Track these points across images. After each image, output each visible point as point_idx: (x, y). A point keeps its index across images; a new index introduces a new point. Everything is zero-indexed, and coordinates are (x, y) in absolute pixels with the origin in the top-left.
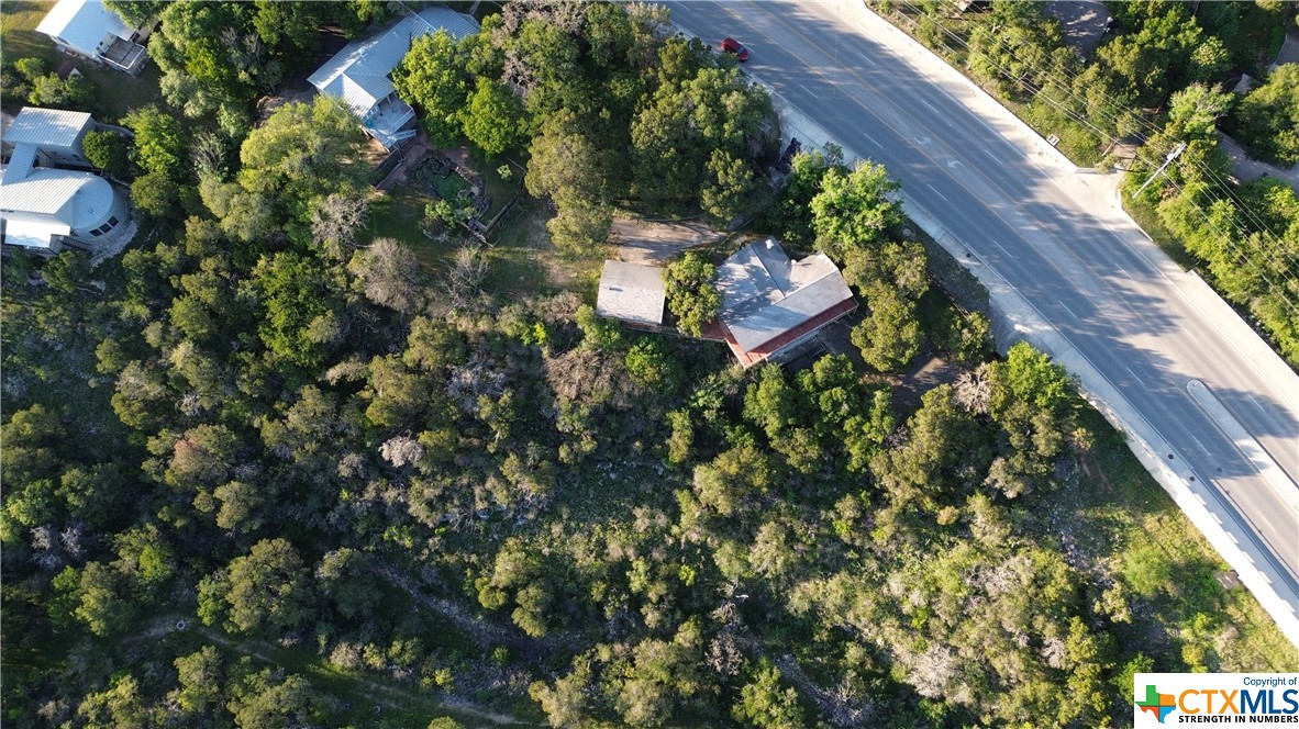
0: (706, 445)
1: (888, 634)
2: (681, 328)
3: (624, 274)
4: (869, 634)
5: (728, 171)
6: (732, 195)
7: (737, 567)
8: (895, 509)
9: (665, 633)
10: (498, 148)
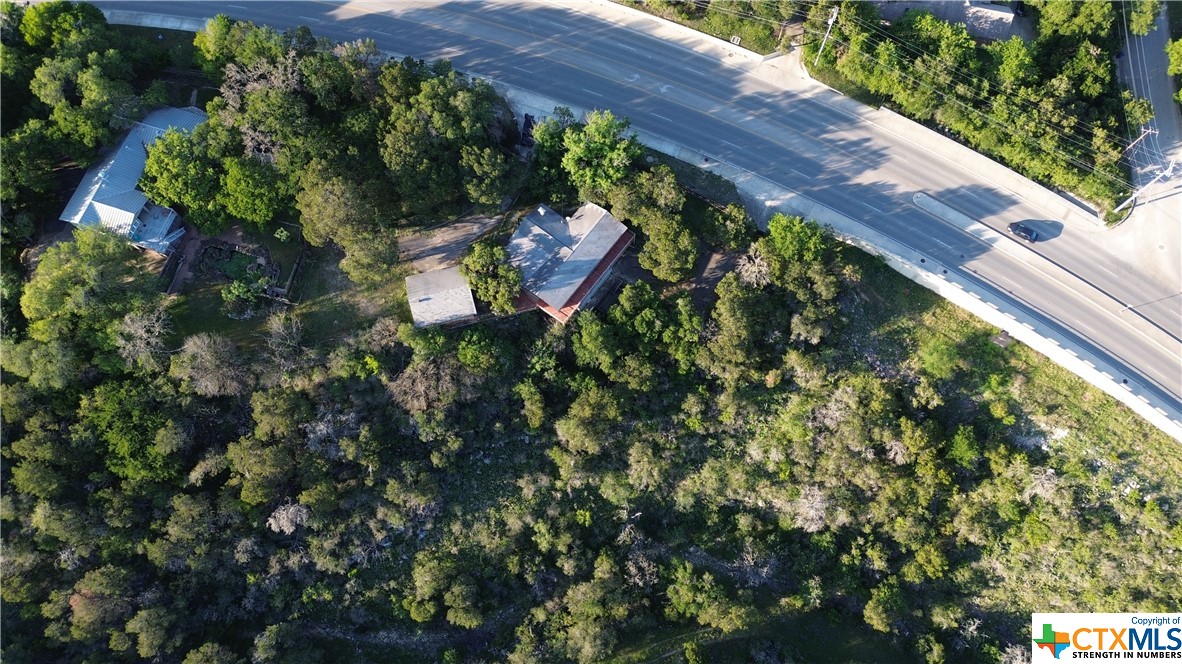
0: (557, 402)
1: (766, 495)
2: (496, 310)
3: (426, 284)
4: (750, 501)
5: (481, 162)
6: (493, 181)
7: (623, 493)
8: (730, 390)
9: (585, 575)
10: (268, 215)
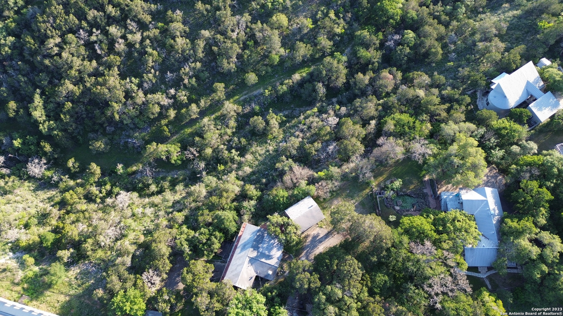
2: (276, 214)
3: (313, 216)
5: (307, 279)
10: (402, 221)
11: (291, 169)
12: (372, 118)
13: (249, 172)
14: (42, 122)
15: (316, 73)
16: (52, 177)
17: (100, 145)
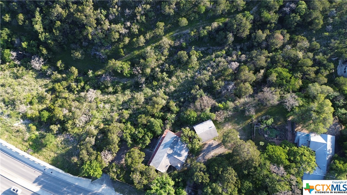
2: (188, 128)
4: (109, 96)
5: (201, 176)
7: (145, 91)
8: (114, 121)
11: (201, 96)
12: (262, 68)
13: (173, 90)
14: (41, 32)
15: (229, 25)
16: (47, 72)
17: (78, 54)
